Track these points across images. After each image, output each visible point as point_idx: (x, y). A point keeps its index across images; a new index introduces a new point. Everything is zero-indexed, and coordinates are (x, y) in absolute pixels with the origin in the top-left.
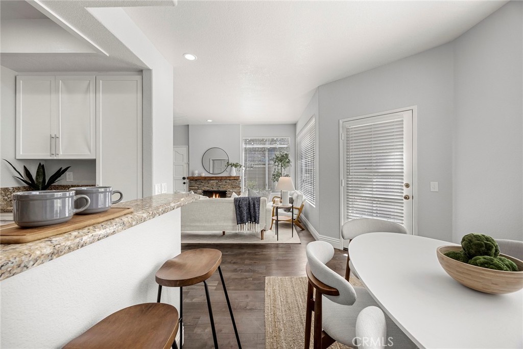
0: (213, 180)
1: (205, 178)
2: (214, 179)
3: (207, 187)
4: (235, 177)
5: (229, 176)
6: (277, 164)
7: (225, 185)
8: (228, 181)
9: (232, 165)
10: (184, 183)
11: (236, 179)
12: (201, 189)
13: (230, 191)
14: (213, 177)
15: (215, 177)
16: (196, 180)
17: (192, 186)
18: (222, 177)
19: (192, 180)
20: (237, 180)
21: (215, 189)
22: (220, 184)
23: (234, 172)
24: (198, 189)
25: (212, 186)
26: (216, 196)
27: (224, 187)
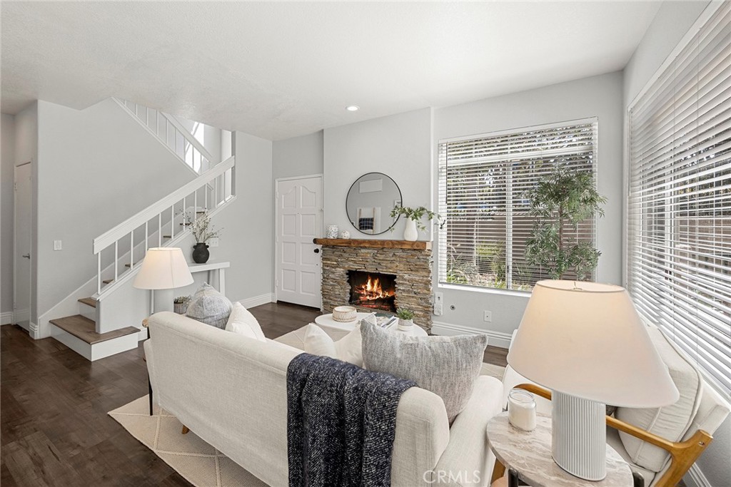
0: (365, 248)
1: (349, 243)
2: (367, 245)
3: (355, 262)
4: (413, 243)
5: (402, 239)
6: (542, 207)
7: (392, 262)
8: (400, 253)
9: (409, 213)
10: (317, 251)
11: (418, 248)
12: (344, 268)
13: (402, 277)
14: (364, 241)
15: (370, 242)
16: (333, 247)
17: (328, 259)
18: (383, 242)
19: (327, 246)
20: (420, 250)
21: (371, 270)
22: (381, 257)
23: (412, 232)
24: (338, 266)
25: (363, 263)
26: (373, 285)
27: (389, 265)
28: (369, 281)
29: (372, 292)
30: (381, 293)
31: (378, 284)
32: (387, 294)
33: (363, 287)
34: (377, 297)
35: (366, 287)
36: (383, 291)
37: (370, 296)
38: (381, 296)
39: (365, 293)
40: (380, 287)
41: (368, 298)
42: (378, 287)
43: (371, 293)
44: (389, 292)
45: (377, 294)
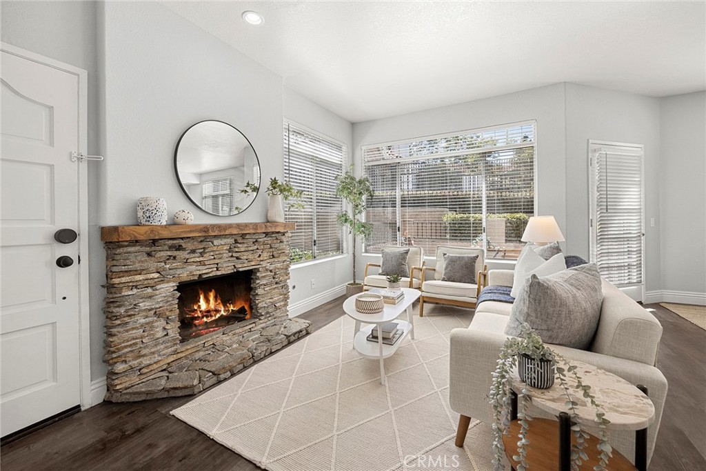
25: (216, 261)
26: (207, 301)
27: (250, 257)
28: (202, 297)
29: (208, 311)
30: (222, 309)
31: (216, 298)
32: (231, 308)
33: (196, 308)
34: (218, 316)
35: (199, 307)
36: (225, 305)
37: (207, 317)
38: (223, 313)
39: (200, 315)
40: (219, 301)
41: (205, 319)
42: (216, 301)
43: (208, 313)
44: (233, 303)
45: (217, 311)
